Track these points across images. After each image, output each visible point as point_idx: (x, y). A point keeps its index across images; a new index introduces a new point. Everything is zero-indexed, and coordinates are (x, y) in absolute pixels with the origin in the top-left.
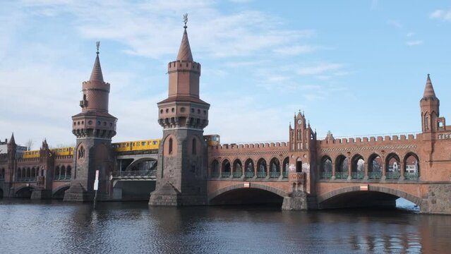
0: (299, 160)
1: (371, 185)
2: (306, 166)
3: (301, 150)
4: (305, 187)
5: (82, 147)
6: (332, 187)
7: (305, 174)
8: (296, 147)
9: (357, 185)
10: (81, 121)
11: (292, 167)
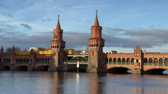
0: (137, 59)
1: (160, 67)
2: (140, 61)
3: (138, 56)
4: (139, 67)
5: (54, 52)
6: (147, 67)
7: (140, 63)
8: (136, 55)
9: (156, 67)
10: (55, 43)
11: (135, 61)
